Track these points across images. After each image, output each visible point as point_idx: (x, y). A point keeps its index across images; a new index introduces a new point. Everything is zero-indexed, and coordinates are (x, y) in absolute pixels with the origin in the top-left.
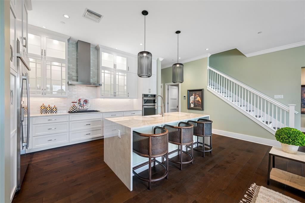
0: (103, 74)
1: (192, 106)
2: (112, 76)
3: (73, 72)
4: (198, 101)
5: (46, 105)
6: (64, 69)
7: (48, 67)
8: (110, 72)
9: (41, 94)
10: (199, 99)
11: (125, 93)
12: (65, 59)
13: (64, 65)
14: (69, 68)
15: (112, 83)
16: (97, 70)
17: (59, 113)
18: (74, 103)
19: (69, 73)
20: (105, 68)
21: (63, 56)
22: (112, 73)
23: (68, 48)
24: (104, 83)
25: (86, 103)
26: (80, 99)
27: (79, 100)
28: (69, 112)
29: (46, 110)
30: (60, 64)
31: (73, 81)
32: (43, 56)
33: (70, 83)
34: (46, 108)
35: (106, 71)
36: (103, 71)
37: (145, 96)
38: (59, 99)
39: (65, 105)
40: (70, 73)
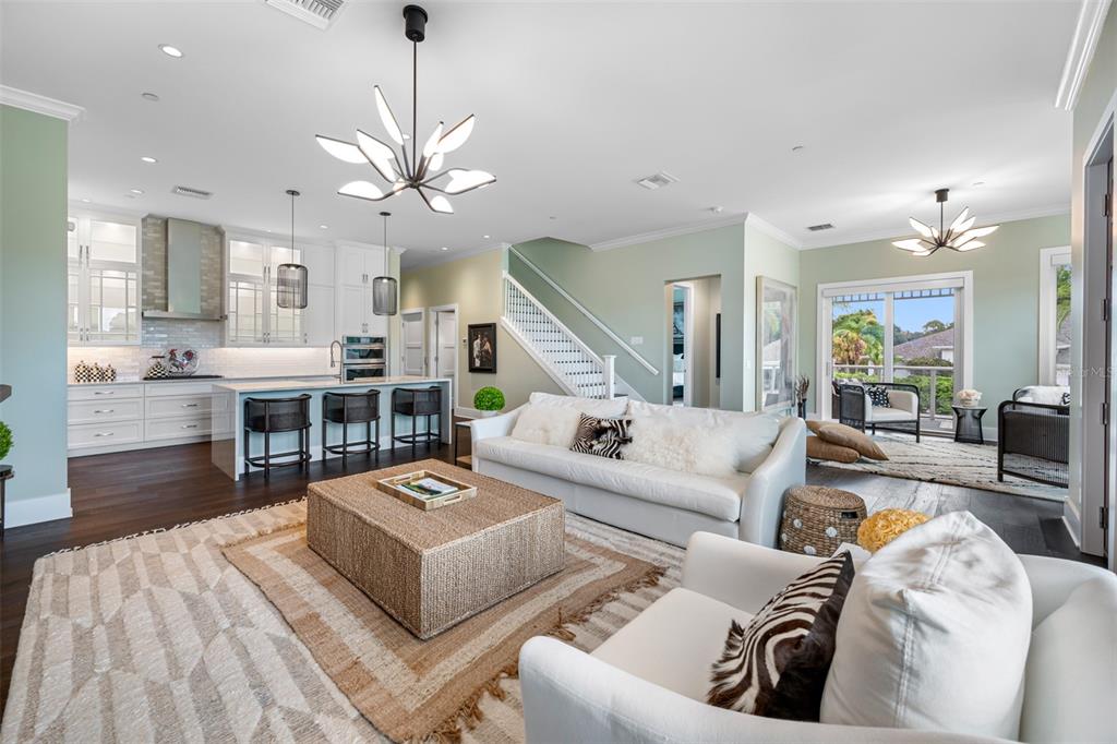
0: (233, 292)
1: (478, 363)
2: (259, 294)
3: (156, 287)
4: (487, 352)
5: (90, 363)
6: (133, 285)
7: (96, 282)
8: (252, 286)
9: (78, 340)
10: (487, 346)
11: (297, 335)
12: (134, 261)
13: (132, 275)
14: (145, 279)
15: (260, 311)
16: (218, 282)
17: (119, 379)
18: (159, 360)
19: (144, 292)
20: (238, 278)
21: (132, 256)
22: (259, 287)
23: (144, 234)
24: (237, 312)
25: (189, 360)
26: (173, 351)
27: (172, 353)
28: (146, 379)
29: (88, 374)
30: (123, 275)
31: (155, 309)
32: (84, 259)
33: (146, 315)
34: (88, 370)
35: (241, 285)
36: (233, 284)
37: (351, 340)
38: (122, 349)
39: (137, 364)
40: (149, 290)
